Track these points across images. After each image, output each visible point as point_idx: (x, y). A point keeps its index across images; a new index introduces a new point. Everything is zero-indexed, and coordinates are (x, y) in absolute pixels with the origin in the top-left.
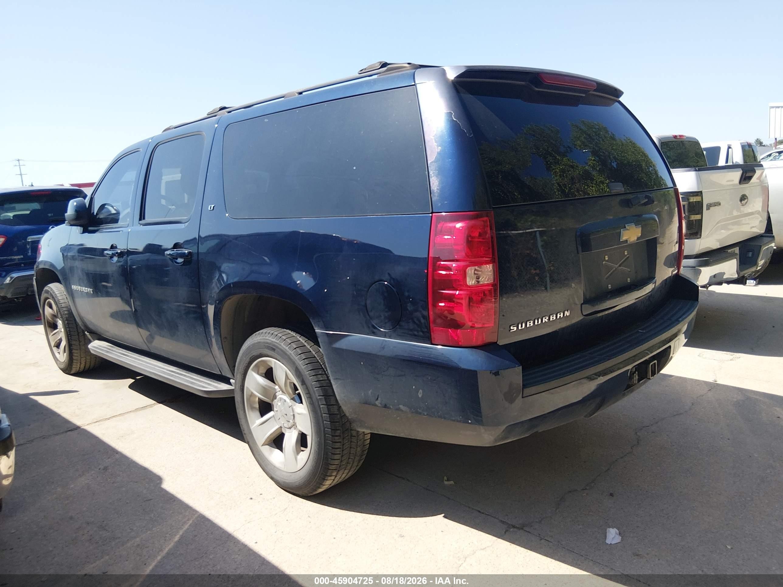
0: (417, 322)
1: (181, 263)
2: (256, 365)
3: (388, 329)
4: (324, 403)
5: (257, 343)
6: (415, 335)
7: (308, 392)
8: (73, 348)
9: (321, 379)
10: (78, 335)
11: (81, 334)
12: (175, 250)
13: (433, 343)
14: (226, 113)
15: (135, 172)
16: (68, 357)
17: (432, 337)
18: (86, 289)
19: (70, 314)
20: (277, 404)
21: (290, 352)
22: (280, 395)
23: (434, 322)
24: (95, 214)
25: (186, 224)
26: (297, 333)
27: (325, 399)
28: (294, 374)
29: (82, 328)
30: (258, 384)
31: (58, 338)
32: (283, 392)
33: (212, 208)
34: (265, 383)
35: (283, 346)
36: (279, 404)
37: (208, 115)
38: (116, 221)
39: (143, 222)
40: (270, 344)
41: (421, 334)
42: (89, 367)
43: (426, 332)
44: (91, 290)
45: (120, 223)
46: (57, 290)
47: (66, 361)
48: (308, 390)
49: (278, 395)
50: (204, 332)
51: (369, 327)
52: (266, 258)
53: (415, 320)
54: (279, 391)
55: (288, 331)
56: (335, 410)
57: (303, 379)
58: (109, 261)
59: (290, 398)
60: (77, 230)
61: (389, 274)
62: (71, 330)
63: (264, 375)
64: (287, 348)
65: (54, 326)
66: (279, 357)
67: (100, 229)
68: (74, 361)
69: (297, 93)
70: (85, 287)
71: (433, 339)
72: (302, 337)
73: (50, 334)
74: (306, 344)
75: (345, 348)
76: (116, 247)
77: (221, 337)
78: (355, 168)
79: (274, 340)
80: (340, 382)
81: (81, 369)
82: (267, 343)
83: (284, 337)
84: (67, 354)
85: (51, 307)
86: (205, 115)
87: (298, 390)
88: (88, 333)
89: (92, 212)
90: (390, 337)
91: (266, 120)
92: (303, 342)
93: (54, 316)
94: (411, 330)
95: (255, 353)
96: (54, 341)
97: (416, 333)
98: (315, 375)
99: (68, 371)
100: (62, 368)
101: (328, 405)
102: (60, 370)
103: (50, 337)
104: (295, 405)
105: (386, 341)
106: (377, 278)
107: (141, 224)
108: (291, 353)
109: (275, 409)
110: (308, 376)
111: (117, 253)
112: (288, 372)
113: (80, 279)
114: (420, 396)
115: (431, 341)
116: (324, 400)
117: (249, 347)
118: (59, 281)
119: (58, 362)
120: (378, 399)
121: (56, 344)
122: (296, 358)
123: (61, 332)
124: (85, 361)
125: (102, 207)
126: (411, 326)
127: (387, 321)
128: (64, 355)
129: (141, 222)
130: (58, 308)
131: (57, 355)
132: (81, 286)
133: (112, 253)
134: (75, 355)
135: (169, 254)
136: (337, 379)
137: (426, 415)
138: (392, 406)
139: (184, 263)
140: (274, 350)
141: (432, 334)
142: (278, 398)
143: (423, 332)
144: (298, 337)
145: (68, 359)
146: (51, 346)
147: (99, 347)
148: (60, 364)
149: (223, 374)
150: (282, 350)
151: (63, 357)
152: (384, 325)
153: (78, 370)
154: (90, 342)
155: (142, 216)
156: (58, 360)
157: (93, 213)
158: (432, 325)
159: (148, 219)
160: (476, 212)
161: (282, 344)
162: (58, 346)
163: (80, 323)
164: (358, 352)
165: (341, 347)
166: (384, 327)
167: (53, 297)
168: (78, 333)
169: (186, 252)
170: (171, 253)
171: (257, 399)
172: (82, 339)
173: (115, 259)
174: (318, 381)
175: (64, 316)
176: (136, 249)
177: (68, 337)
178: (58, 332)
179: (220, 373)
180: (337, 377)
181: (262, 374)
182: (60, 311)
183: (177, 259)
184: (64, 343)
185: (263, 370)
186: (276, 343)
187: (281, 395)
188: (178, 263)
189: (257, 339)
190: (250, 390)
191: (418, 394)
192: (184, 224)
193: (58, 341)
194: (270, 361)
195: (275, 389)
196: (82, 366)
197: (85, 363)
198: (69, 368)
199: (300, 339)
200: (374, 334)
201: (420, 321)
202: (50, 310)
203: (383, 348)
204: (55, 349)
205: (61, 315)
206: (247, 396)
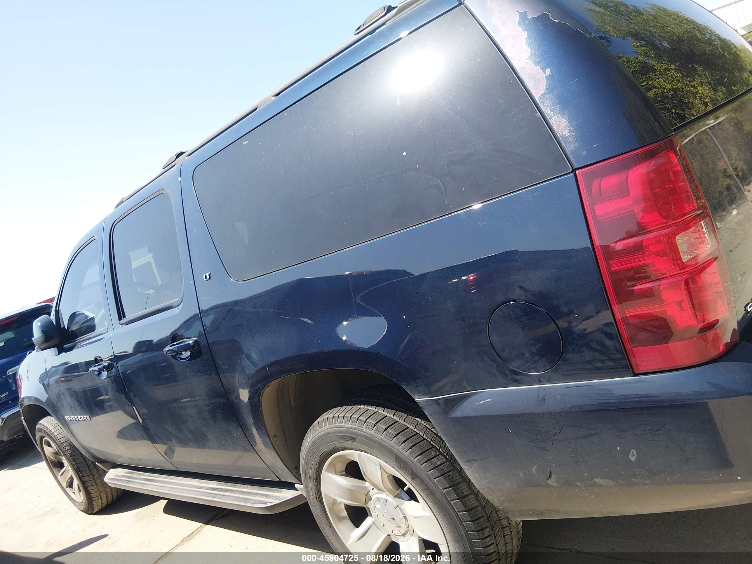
0: (598, 347)
1: (188, 357)
2: (330, 464)
3: (543, 369)
4: (456, 496)
5: (325, 435)
6: (598, 368)
7: (425, 488)
8: (87, 485)
9: (439, 463)
10: (89, 469)
11: (92, 466)
12: (175, 343)
13: (637, 372)
14: (186, 157)
15: (98, 266)
16: (85, 496)
17: (633, 364)
18: (82, 416)
19: (73, 448)
20: (373, 507)
21: (380, 436)
22: (375, 494)
23: (632, 340)
24: (66, 328)
25: (180, 307)
26: (376, 406)
27: (455, 490)
28: (395, 466)
29: (91, 459)
30: (340, 487)
31: (69, 477)
32: (379, 489)
33: (208, 277)
34: (350, 484)
35: (366, 430)
36: (378, 506)
37: (164, 169)
38: (92, 328)
39: (124, 321)
40: (345, 432)
41: (611, 364)
42: (113, 498)
43: (620, 359)
44: (87, 416)
45: (98, 330)
46: (51, 425)
47: (84, 501)
48: (426, 485)
49: (374, 495)
50: (244, 435)
51: (506, 375)
52: (306, 320)
53: (594, 345)
54: (373, 489)
55: (362, 406)
56: (472, 501)
57: (412, 471)
58: (97, 377)
59: (392, 497)
60: (51, 352)
61: (521, 288)
62: (79, 465)
63: (344, 473)
64: (373, 432)
65: (61, 465)
66: (364, 448)
67: (77, 343)
68: (94, 499)
69: (274, 96)
70: (80, 415)
71: (635, 367)
72: (386, 409)
73: (58, 475)
74: (397, 419)
75: (472, 414)
76: (102, 360)
77: (269, 437)
78: (405, 154)
79: (349, 425)
80: (476, 464)
81: (105, 504)
82: (341, 432)
83: (363, 418)
84: (82, 492)
85: (49, 445)
86: (161, 170)
87: (406, 485)
88: (100, 464)
89: (62, 326)
90: (549, 381)
91: (244, 143)
92: (391, 416)
93: (56, 454)
94: (589, 362)
95: (326, 449)
96: (65, 482)
97: (600, 364)
98: (428, 461)
99: (90, 512)
100: (83, 509)
101: (462, 498)
102: (80, 511)
103: (59, 477)
104: (403, 504)
105: (544, 389)
106: (499, 299)
107: (122, 324)
108: (382, 437)
109: (373, 513)
110: (419, 465)
111: (104, 367)
112: (383, 463)
113: (71, 407)
114: (633, 459)
115: (633, 371)
116: (453, 492)
117: (314, 442)
118: (49, 415)
119: (76, 504)
120: (550, 476)
121: (68, 484)
122: (392, 443)
123: (69, 470)
124: (105, 495)
125: (73, 316)
126: (588, 355)
127: (536, 358)
128: (80, 494)
129: (121, 322)
130: (58, 445)
131: (73, 496)
132: (74, 415)
133: (99, 369)
134: (93, 492)
135: (168, 350)
136: (470, 461)
137: (648, 485)
138: (580, 483)
139: (193, 357)
140: (354, 439)
141: (632, 359)
142: (373, 499)
143: (614, 360)
144: (382, 412)
145: (86, 498)
146: (64, 488)
147: (117, 478)
148: (79, 505)
149: (283, 480)
150: (365, 437)
151: (80, 497)
152: (533, 366)
153: (101, 506)
154: (106, 473)
155: (121, 314)
156: (75, 501)
157: (64, 327)
158: (628, 346)
159: (129, 316)
160: (644, 149)
161: (363, 428)
162: (70, 485)
163: (87, 456)
164: (497, 416)
165: (465, 414)
166: (533, 368)
167: (48, 435)
168: (88, 467)
169: (191, 342)
170: (171, 349)
171: (343, 506)
172: (94, 471)
173: (104, 374)
174: (435, 468)
175: (67, 453)
176: (126, 352)
177: (78, 474)
178: (66, 469)
179: (278, 480)
180: (470, 458)
181: (342, 472)
182: (60, 449)
183: (181, 354)
184: (76, 482)
185: (342, 467)
186: (354, 429)
187: (377, 493)
188: (184, 359)
189: (322, 429)
190: (330, 497)
191: (628, 455)
192: (177, 307)
193: (69, 480)
194: (350, 455)
195: (365, 488)
196: (104, 501)
197: (106, 496)
198: (90, 508)
199: (385, 413)
200: (517, 382)
201: (603, 345)
202: (50, 448)
203: (544, 400)
204: (68, 490)
205: (63, 452)
206: (328, 506)
